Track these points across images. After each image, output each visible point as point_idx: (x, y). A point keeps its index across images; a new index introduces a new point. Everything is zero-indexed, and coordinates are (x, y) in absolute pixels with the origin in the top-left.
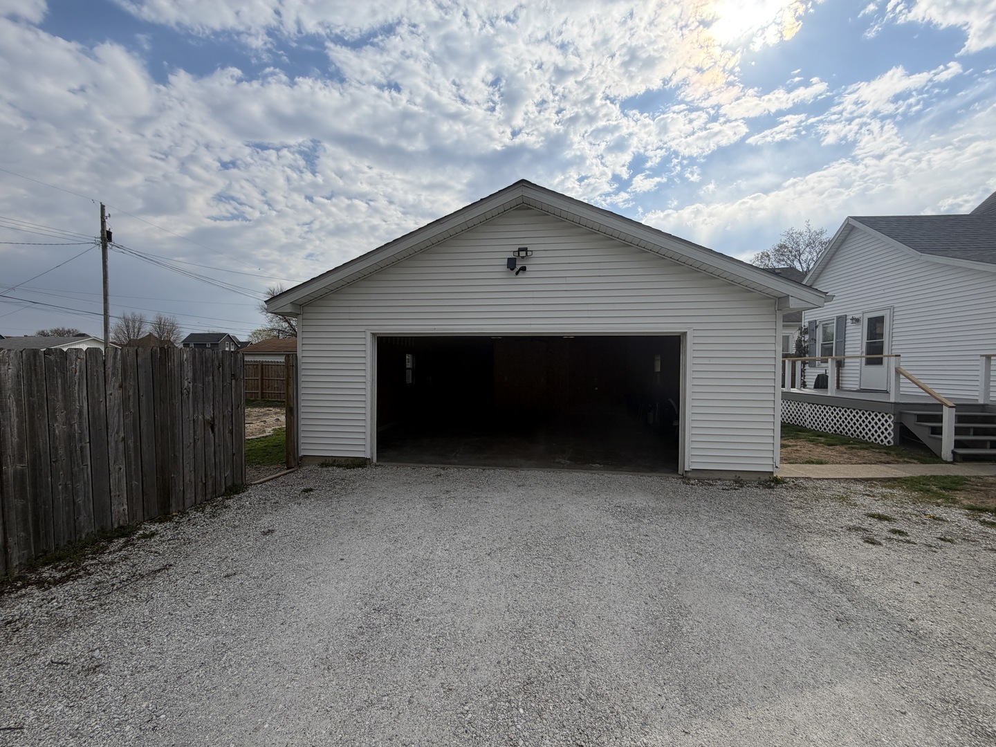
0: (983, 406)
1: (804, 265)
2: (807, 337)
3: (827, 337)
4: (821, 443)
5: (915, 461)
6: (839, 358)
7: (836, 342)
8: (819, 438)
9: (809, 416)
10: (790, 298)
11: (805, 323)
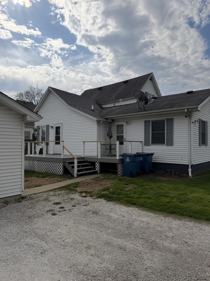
0: (83, 158)
1: (36, 102)
2: (36, 133)
3: (43, 133)
4: (40, 177)
5: (68, 179)
6: (47, 141)
7: (46, 135)
8: (40, 175)
9: (37, 166)
10: (27, 116)
11: (35, 127)
